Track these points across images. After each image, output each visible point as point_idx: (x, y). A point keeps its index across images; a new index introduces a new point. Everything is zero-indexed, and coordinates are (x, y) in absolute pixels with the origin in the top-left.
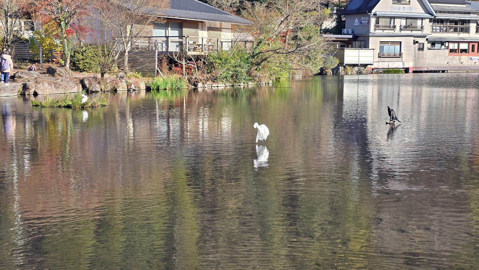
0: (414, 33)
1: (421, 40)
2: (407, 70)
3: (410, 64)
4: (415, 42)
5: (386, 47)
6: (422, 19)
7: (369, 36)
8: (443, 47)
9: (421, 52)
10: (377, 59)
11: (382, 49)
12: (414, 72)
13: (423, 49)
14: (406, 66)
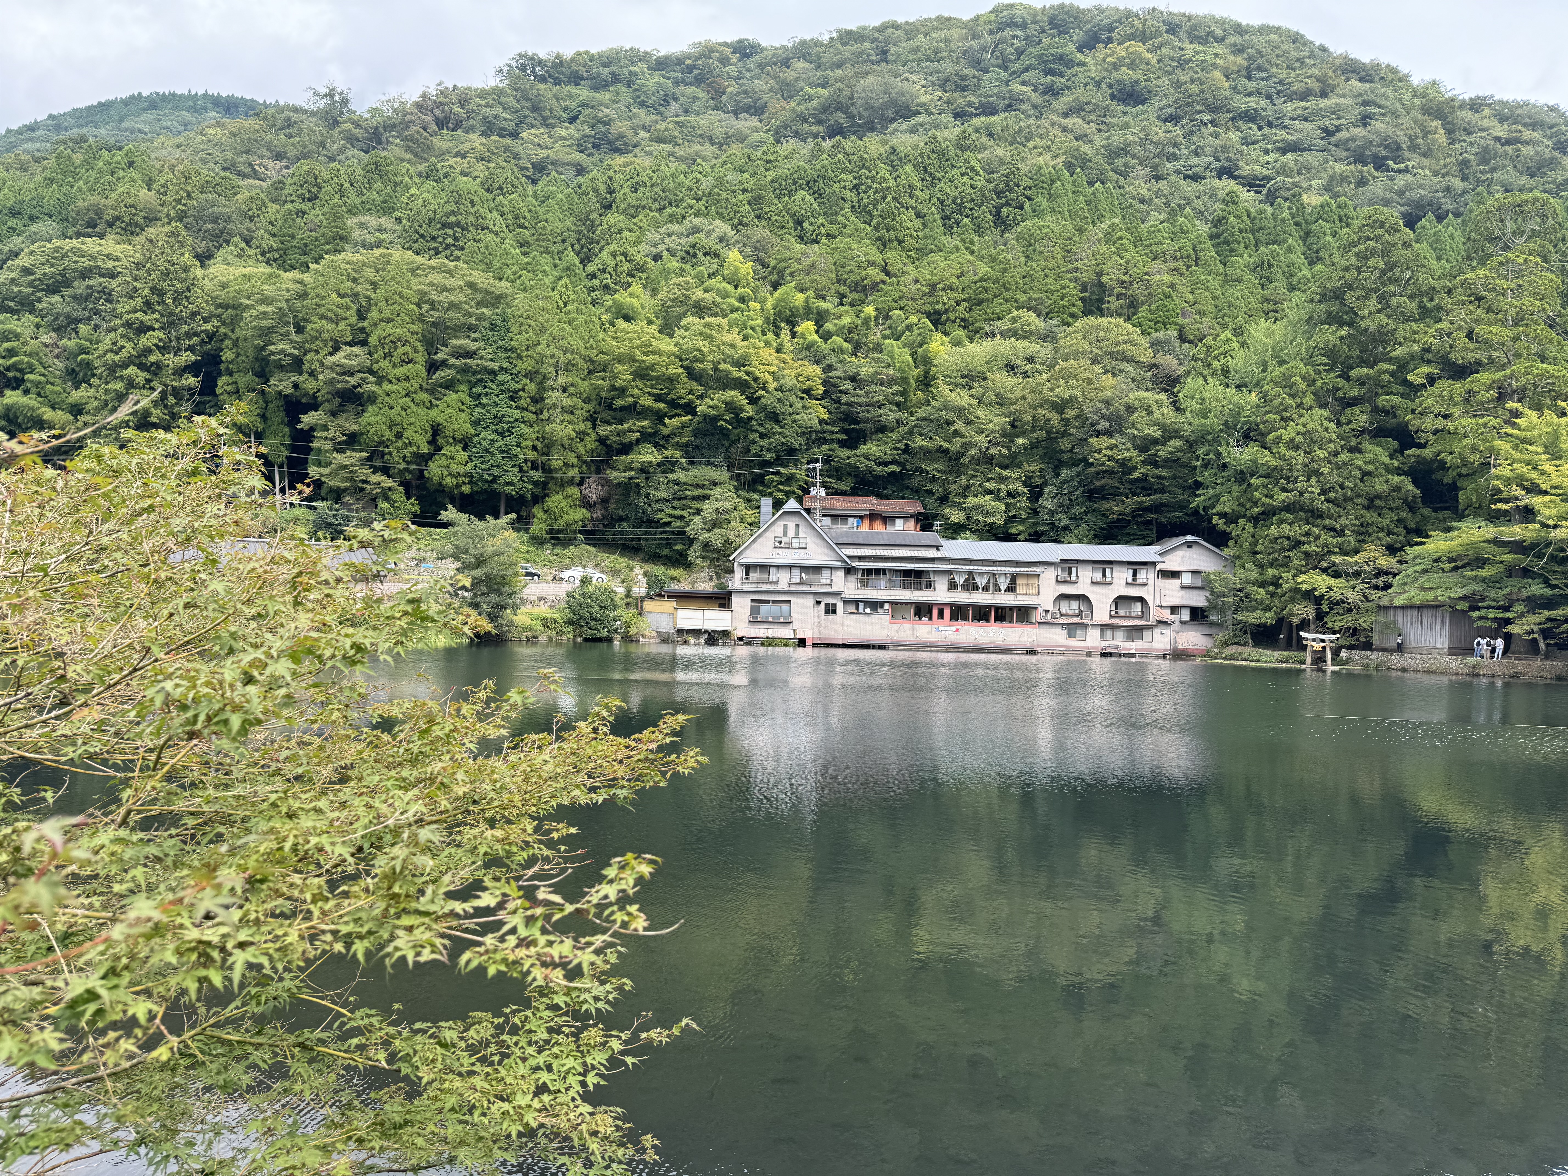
0: (815, 589)
1: (831, 601)
2: (802, 643)
3: (807, 634)
4: (819, 603)
5: (764, 608)
6: (831, 568)
7: (730, 593)
8: (880, 611)
9: (831, 617)
10: (746, 625)
11: (755, 611)
12: (815, 645)
13: (834, 612)
14: (800, 635)
